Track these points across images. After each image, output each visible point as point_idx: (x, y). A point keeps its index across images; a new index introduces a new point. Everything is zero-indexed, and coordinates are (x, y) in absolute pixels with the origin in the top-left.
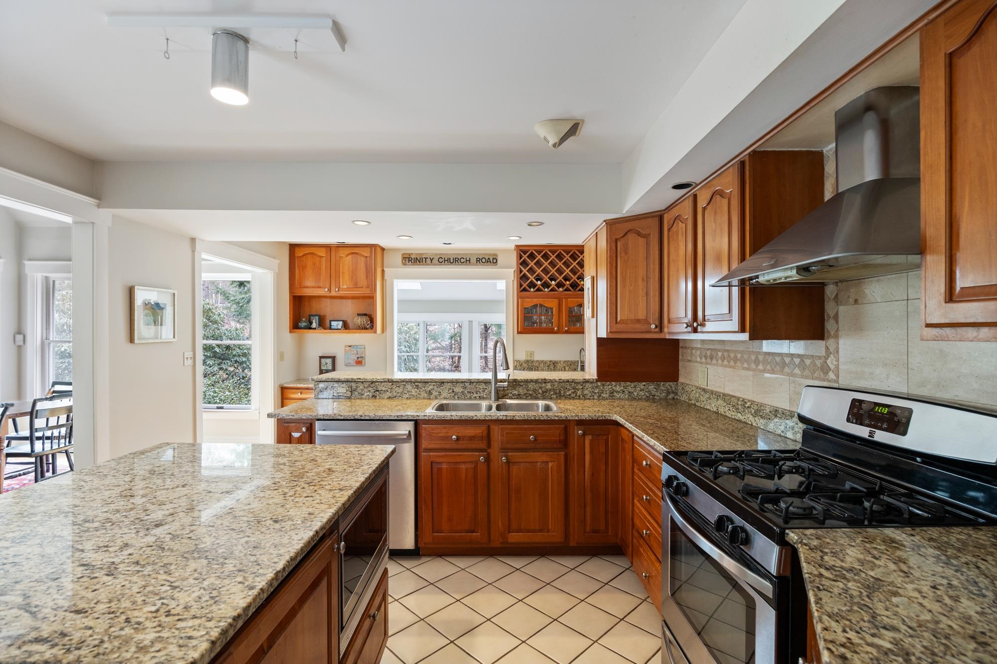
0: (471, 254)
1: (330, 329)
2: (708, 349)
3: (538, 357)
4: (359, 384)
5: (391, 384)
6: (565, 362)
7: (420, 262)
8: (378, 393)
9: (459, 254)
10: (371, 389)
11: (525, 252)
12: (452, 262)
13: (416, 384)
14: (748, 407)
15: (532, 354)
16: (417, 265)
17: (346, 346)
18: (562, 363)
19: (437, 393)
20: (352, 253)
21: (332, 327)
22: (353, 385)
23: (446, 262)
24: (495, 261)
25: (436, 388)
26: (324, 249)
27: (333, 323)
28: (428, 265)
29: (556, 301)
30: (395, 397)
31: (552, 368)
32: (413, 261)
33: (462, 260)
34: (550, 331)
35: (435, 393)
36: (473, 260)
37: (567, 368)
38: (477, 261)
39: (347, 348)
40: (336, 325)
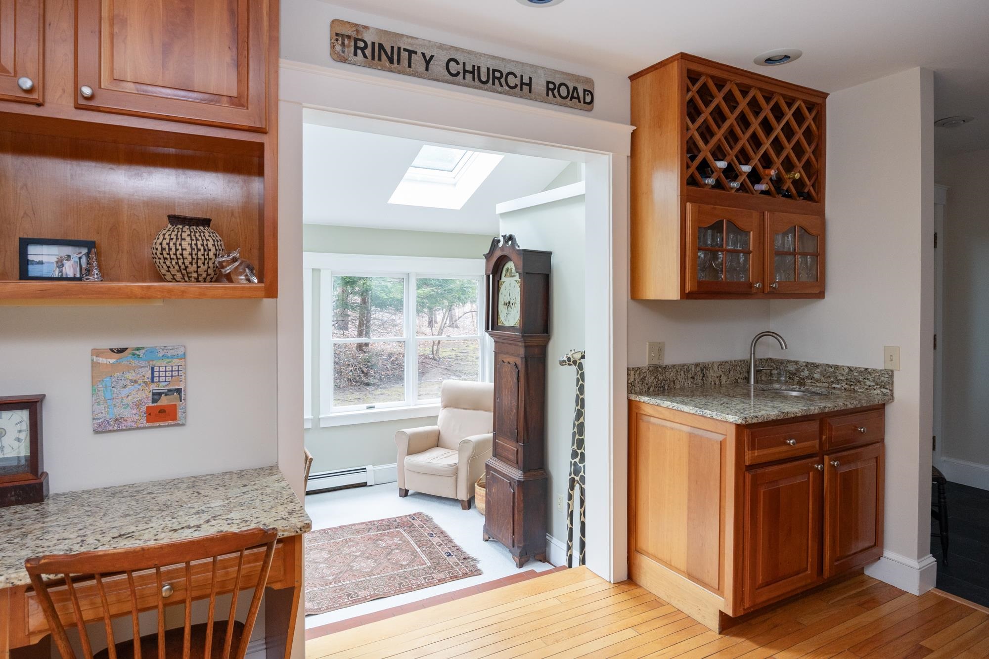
0: (537, 67)
1: (23, 276)
3: (674, 358)
6: (721, 364)
7: (391, 60)
9: (504, 60)
12: (484, 79)
15: (660, 350)
16: (383, 69)
21: (33, 271)
23: (469, 76)
24: (588, 99)
27: (35, 252)
28: (416, 74)
29: (754, 216)
32: (368, 52)
33: (512, 80)
34: (744, 293)
36: (539, 85)
38: (548, 89)
39: (102, 360)
40: (54, 259)
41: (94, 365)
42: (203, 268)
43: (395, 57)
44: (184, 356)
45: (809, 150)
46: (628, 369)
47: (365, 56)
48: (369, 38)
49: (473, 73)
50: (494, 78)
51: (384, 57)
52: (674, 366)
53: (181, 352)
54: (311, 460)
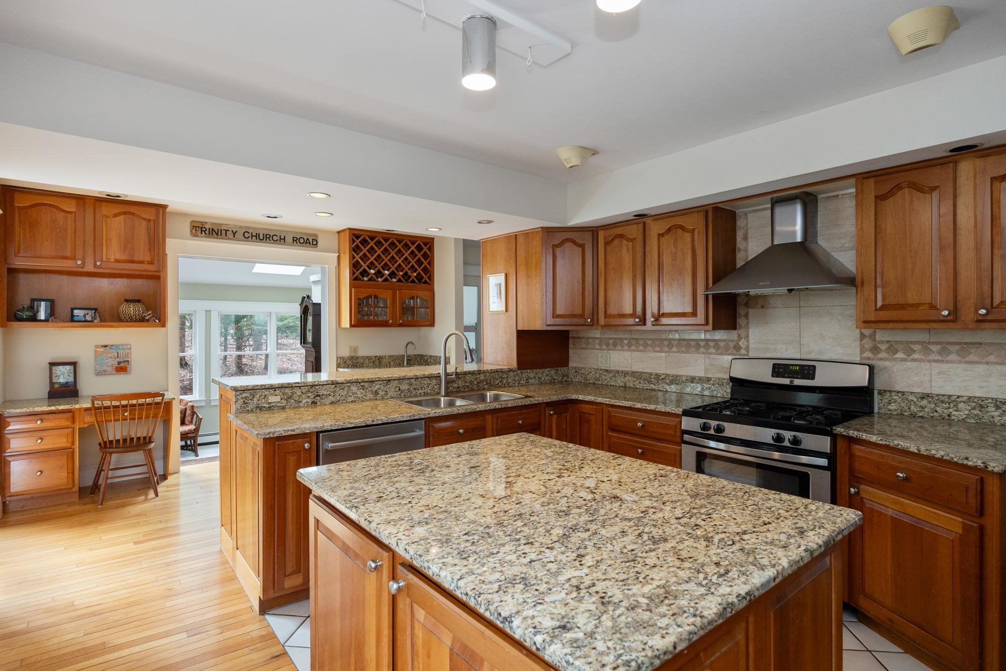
0: (287, 232)
1: (72, 320)
2: (611, 339)
3: (362, 353)
4: (295, 390)
5: (334, 386)
6: (390, 356)
7: (217, 235)
8: (318, 398)
9: (271, 230)
10: (310, 395)
11: (357, 237)
12: (261, 238)
13: (362, 384)
14: (663, 379)
15: (355, 349)
16: (214, 238)
17: (97, 346)
18: (387, 358)
19: (384, 393)
20: (125, 213)
21: (75, 318)
22: (288, 391)
23: (254, 238)
24: (315, 243)
25: (382, 388)
26: (74, 202)
27: (76, 312)
28: (229, 239)
29: (390, 292)
30: (339, 401)
31: (377, 363)
32: (207, 232)
33: (275, 238)
34: (385, 324)
35: (381, 393)
36: (289, 239)
37: (392, 363)
38: (294, 240)
39: (99, 350)
40: (82, 315)
41: (96, 351)
42: (138, 317)
43: (219, 233)
44: (130, 348)
45: (425, 263)
46: (337, 358)
47: (206, 234)
48: (207, 227)
49: (256, 236)
50: (266, 238)
51: (214, 233)
52: (362, 357)
53: (129, 347)
54: (201, 419)
